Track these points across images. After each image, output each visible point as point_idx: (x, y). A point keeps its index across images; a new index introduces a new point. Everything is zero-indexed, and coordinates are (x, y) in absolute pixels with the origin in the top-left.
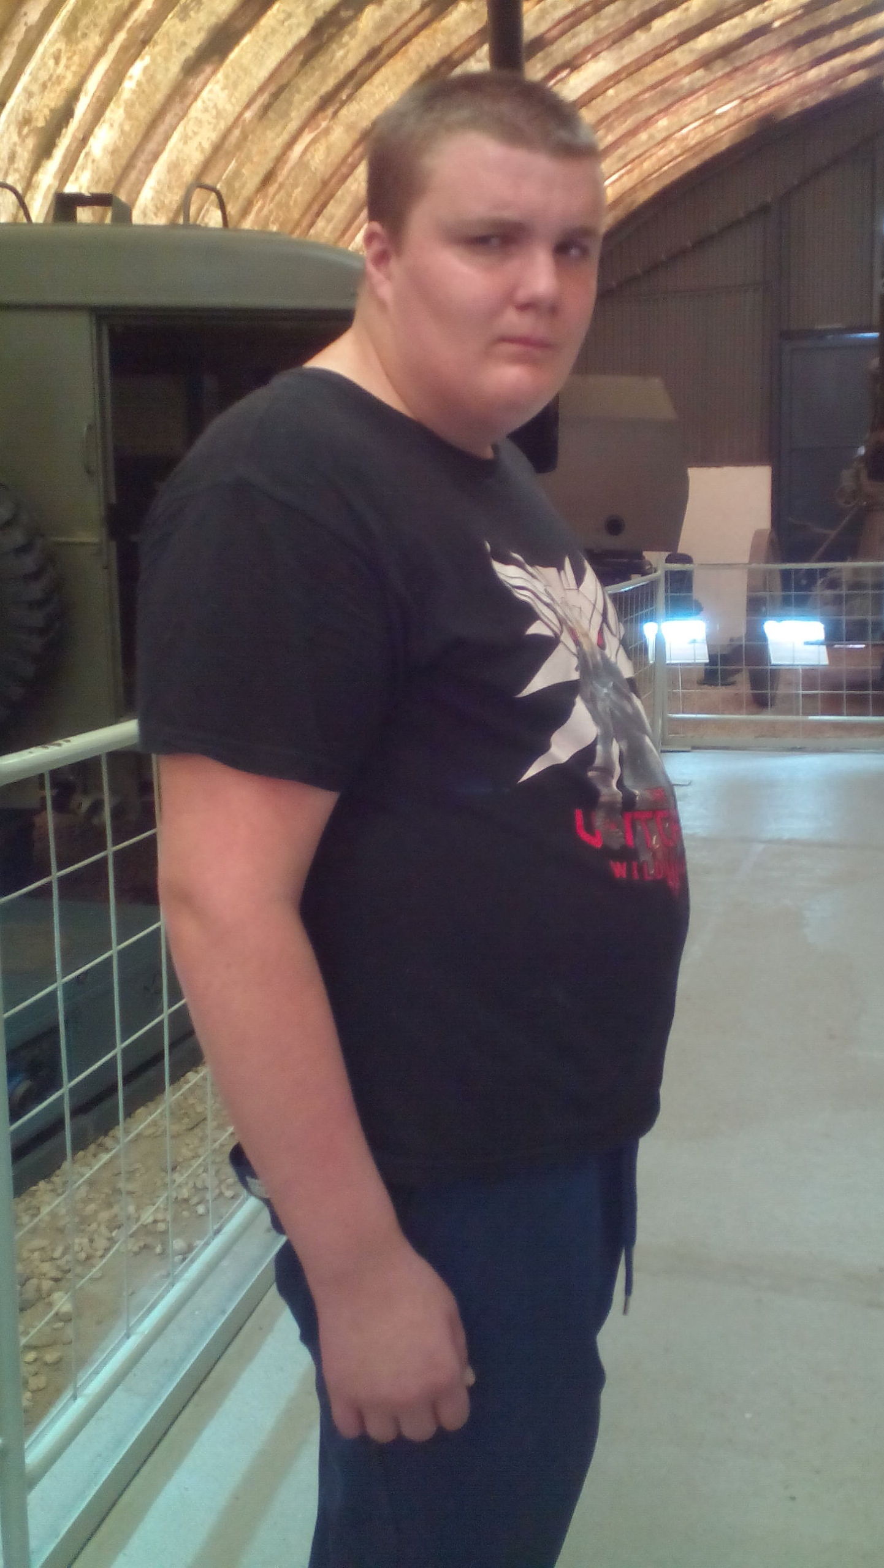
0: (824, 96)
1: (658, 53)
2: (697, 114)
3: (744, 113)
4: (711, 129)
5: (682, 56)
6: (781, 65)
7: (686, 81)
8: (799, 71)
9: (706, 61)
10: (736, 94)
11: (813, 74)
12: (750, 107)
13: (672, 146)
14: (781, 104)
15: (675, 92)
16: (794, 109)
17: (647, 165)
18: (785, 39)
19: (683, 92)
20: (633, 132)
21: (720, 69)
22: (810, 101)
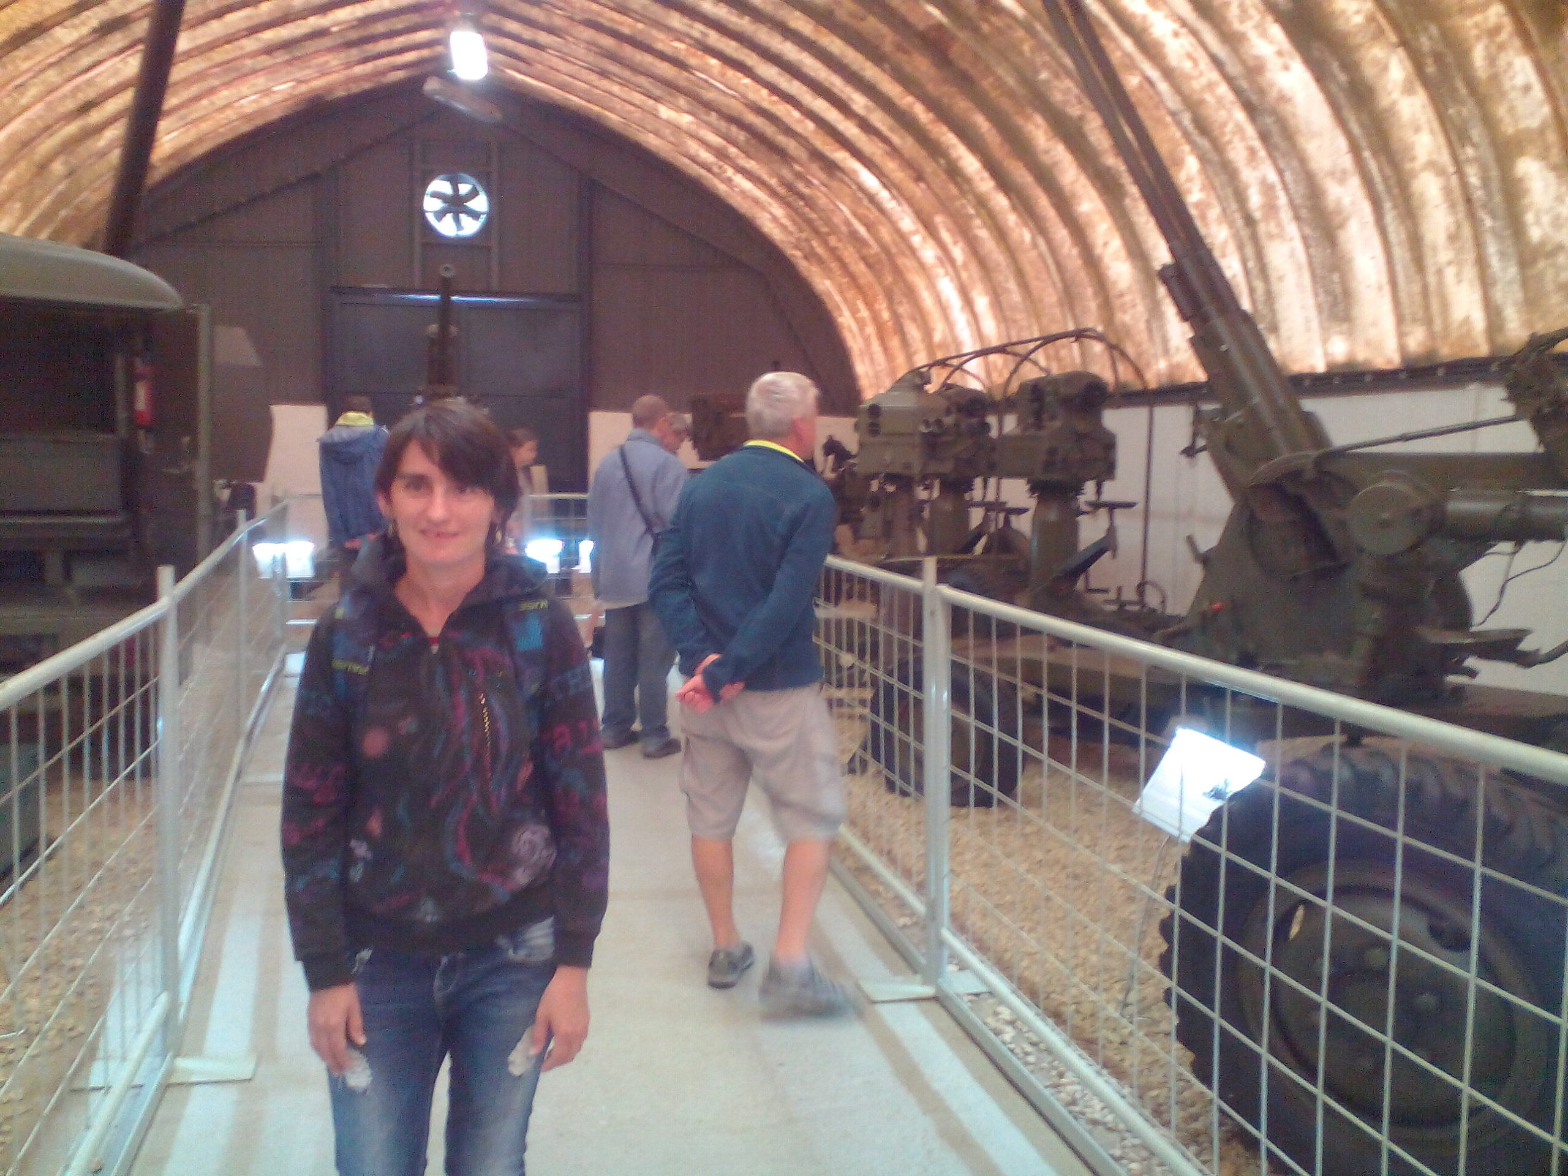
0: (367, 86)
1: (230, 39)
2: (255, 89)
3: (296, 92)
4: (266, 102)
5: (250, 44)
6: (334, 60)
7: (249, 63)
8: (348, 65)
9: (270, 50)
10: (292, 77)
11: (359, 70)
12: (303, 88)
13: (230, 114)
14: (330, 88)
15: (237, 69)
16: (340, 93)
17: (205, 126)
18: (340, 41)
19: (245, 71)
20: (197, 98)
21: (281, 57)
22: (355, 89)
